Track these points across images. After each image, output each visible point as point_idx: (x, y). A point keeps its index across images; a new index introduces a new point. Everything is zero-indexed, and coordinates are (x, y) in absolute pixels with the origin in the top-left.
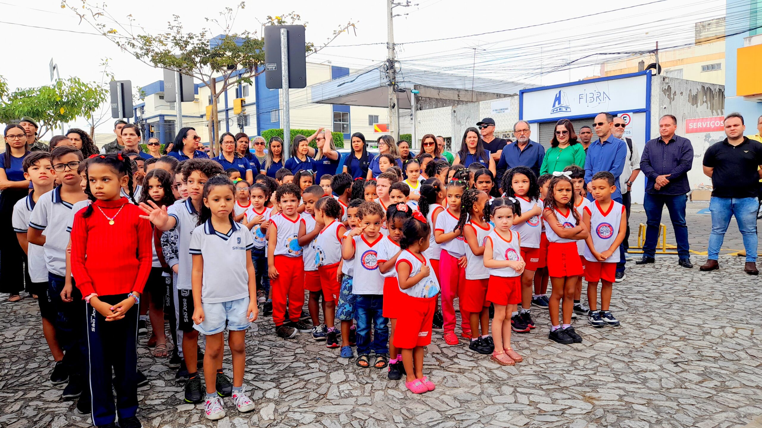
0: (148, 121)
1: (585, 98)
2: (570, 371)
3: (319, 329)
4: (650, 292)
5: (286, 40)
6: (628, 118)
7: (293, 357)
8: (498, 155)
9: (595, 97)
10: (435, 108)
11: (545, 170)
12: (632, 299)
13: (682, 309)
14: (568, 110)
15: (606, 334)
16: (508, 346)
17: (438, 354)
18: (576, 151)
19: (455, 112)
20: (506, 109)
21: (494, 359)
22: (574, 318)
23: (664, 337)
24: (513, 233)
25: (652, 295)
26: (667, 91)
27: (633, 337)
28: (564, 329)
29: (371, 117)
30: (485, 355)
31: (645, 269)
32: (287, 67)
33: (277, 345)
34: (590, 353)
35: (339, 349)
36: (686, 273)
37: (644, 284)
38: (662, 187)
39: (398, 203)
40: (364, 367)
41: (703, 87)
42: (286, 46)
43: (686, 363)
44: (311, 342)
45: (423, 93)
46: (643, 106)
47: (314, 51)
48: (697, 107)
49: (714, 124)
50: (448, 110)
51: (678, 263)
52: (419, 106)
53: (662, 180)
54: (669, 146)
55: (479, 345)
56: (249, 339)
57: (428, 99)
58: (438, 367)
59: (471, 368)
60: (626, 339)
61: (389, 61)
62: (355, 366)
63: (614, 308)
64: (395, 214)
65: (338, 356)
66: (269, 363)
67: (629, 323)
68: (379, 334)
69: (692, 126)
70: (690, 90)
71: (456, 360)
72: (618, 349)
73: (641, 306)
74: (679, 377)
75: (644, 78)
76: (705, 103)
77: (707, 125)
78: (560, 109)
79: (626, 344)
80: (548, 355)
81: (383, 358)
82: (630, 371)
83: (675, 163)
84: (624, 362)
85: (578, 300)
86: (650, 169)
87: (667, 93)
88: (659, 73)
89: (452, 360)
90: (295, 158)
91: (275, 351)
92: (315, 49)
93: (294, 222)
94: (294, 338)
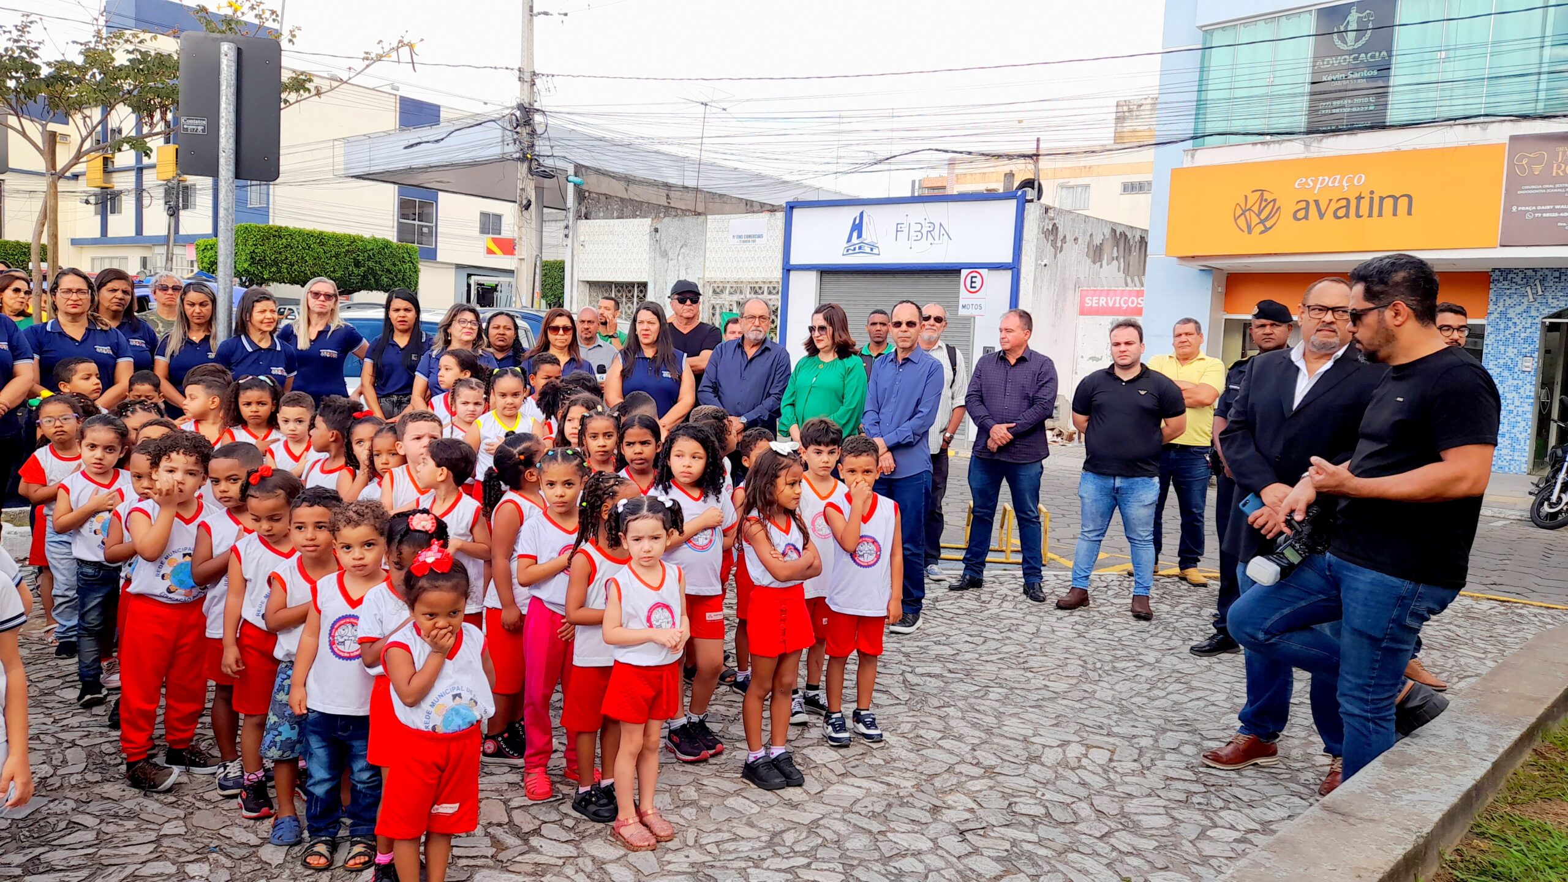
1: (906, 230)
2: (763, 860)
3: (234, 769)
4: (958, 658)
5: (233, 69)
6: (978, 280)
7: (152, 847)
8: (702, 360)
9: (924, 231)
10: (618, 218)
11: (790, 401)
12: (922, 675)
13: (1004, 700)
14: (875, 251)
15: (854, 763)
16: (647, 807)
17: (500, 825)
18: (849, 371)
19: (656, 230)
20: (760, 236)
21: (616, 834)
22: (804, 724)
23: (958, 769)
24: (668, 570)
25: (959, 667)
26: (1052, 233)
27: (900, 770)
28: (773, 757)
29: (484, 215)
30: (602, 825)
31: (963, 602)
32: (232, 131)
33: (121, 813)
34: (813, 811)
35: (272, 819)
36: (1031, 613)
37: (952, 639)
38: (999, 448)
39: (414, 512)
40: (319, 870)
41: (1114, 231)
42: (233, 82)
43: (981, 832)
44: (209, 801)
45: (592, 183)
46: (1008, 259)
47: (313, 92)
48: (1101, 266)
49: (1126, 302)
50: (642, 225)
51: (1021, 590)
52: (583, 210)
53: (1000, 433)
54: (1018, 369)
55: (591, 802)
56: (54, 795)
57: (603, 198)
58: (490, 862)
59: (560, 862)
60: (888, 775)
61: (520, 107)
62: (299, 868)
63: (885, 697)
64: (402, 536)
65: (265, 841)
66: (85, 867)
67: (903, 735)
68: (360, 792)
69: (1091, 302)
70: (1091, 235)
71: (535, 841)
72: (867, 801)
73: (935, 692)
74: (961, 867)
75: (1012, 204)
76: (1115, 262)
77: (1115, 303)
78: (860, 248)
79: (884, 788)
80: (729, 820)
81: (368, 846)
82: (877, 855)
83: (1025, 403)
84: (870, 832)
85: (815, 684)
86: (981, 411)
87: (1051, 238)
88: (1039, 199)
89: (526, 841)
90: (243, 337)
91: (111, 829)
92: (316, 87)
93: (188, 522)
94: (169, 791)
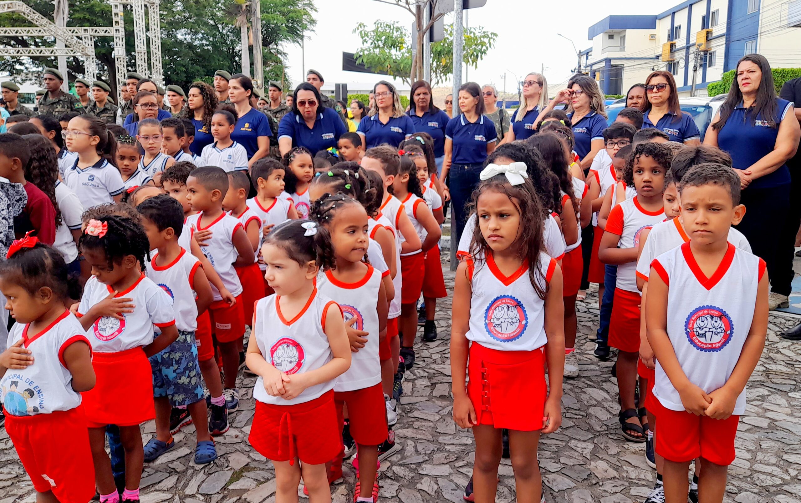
0: (594, 67)
90: (462, 116)
